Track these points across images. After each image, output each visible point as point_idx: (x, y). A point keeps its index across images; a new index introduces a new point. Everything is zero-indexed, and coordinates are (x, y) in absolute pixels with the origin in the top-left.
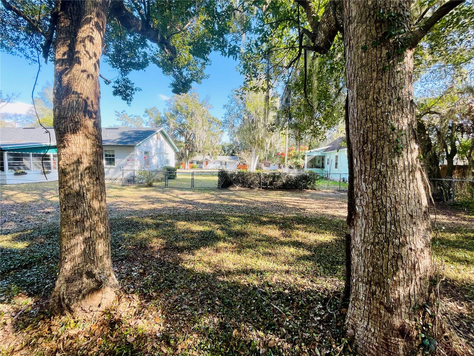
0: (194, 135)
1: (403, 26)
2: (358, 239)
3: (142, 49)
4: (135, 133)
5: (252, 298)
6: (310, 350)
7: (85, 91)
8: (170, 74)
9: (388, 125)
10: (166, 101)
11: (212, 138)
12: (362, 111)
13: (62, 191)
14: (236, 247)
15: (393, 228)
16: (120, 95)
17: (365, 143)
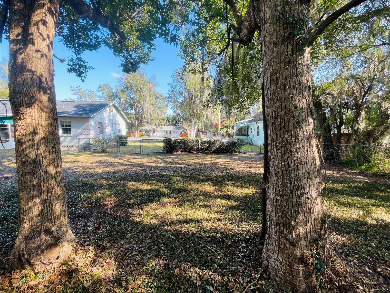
0: (143, 108)
1: (303, 29)
2: (271, 192)
3: (94, 32)
4: (90, 106)
5: (191, 243)
6: (235, 279)
7: (39, 69)
8: (120, 56)
9: (292, 104)
10: (117, 79)
11: (159, 111)
12: (274, 92)
13: (18, 159)
14: (178, 202)
15: (296, 183)
16: (74, 72)
17: (276, 117)
